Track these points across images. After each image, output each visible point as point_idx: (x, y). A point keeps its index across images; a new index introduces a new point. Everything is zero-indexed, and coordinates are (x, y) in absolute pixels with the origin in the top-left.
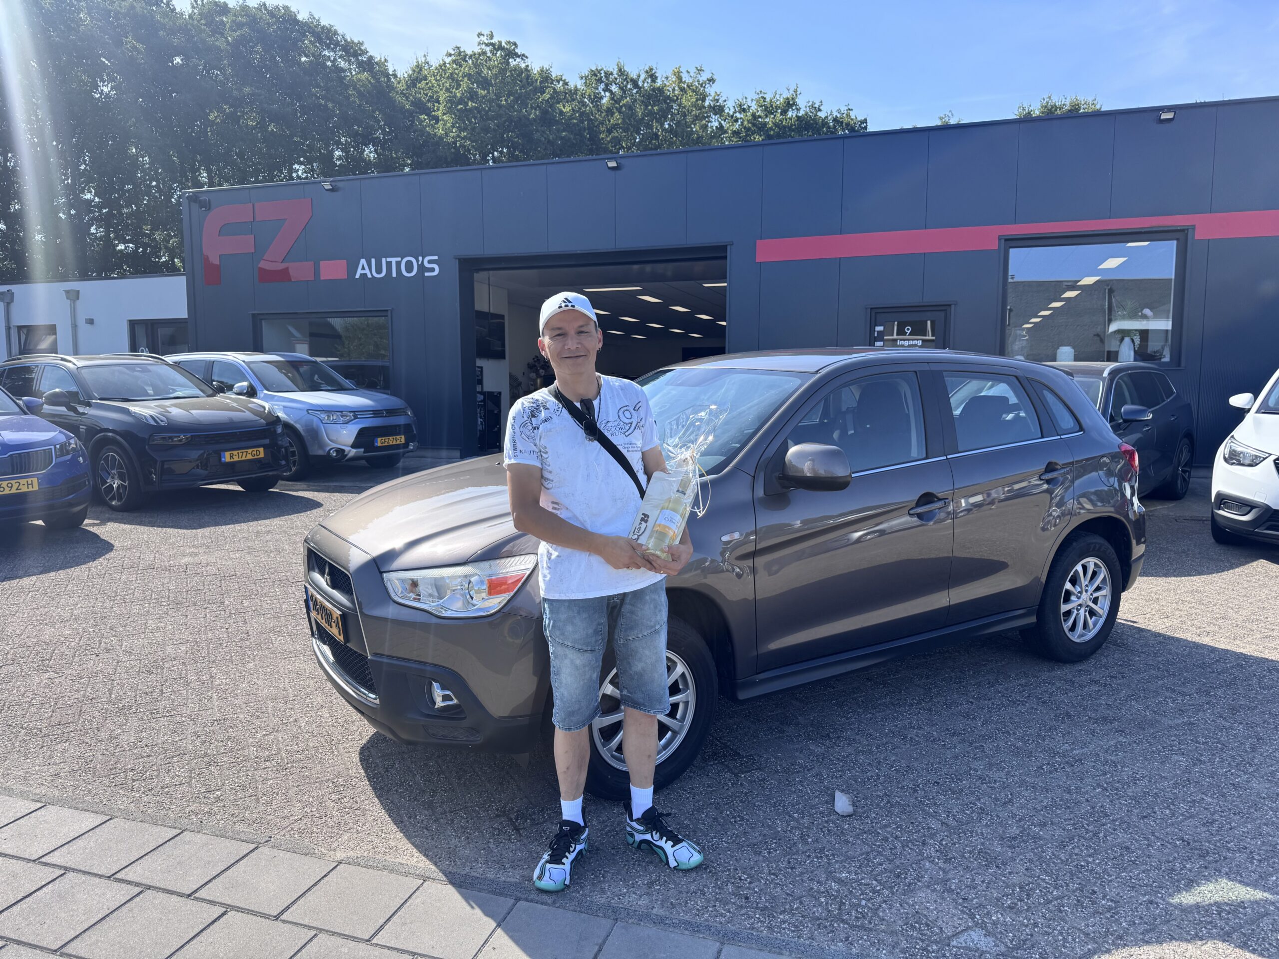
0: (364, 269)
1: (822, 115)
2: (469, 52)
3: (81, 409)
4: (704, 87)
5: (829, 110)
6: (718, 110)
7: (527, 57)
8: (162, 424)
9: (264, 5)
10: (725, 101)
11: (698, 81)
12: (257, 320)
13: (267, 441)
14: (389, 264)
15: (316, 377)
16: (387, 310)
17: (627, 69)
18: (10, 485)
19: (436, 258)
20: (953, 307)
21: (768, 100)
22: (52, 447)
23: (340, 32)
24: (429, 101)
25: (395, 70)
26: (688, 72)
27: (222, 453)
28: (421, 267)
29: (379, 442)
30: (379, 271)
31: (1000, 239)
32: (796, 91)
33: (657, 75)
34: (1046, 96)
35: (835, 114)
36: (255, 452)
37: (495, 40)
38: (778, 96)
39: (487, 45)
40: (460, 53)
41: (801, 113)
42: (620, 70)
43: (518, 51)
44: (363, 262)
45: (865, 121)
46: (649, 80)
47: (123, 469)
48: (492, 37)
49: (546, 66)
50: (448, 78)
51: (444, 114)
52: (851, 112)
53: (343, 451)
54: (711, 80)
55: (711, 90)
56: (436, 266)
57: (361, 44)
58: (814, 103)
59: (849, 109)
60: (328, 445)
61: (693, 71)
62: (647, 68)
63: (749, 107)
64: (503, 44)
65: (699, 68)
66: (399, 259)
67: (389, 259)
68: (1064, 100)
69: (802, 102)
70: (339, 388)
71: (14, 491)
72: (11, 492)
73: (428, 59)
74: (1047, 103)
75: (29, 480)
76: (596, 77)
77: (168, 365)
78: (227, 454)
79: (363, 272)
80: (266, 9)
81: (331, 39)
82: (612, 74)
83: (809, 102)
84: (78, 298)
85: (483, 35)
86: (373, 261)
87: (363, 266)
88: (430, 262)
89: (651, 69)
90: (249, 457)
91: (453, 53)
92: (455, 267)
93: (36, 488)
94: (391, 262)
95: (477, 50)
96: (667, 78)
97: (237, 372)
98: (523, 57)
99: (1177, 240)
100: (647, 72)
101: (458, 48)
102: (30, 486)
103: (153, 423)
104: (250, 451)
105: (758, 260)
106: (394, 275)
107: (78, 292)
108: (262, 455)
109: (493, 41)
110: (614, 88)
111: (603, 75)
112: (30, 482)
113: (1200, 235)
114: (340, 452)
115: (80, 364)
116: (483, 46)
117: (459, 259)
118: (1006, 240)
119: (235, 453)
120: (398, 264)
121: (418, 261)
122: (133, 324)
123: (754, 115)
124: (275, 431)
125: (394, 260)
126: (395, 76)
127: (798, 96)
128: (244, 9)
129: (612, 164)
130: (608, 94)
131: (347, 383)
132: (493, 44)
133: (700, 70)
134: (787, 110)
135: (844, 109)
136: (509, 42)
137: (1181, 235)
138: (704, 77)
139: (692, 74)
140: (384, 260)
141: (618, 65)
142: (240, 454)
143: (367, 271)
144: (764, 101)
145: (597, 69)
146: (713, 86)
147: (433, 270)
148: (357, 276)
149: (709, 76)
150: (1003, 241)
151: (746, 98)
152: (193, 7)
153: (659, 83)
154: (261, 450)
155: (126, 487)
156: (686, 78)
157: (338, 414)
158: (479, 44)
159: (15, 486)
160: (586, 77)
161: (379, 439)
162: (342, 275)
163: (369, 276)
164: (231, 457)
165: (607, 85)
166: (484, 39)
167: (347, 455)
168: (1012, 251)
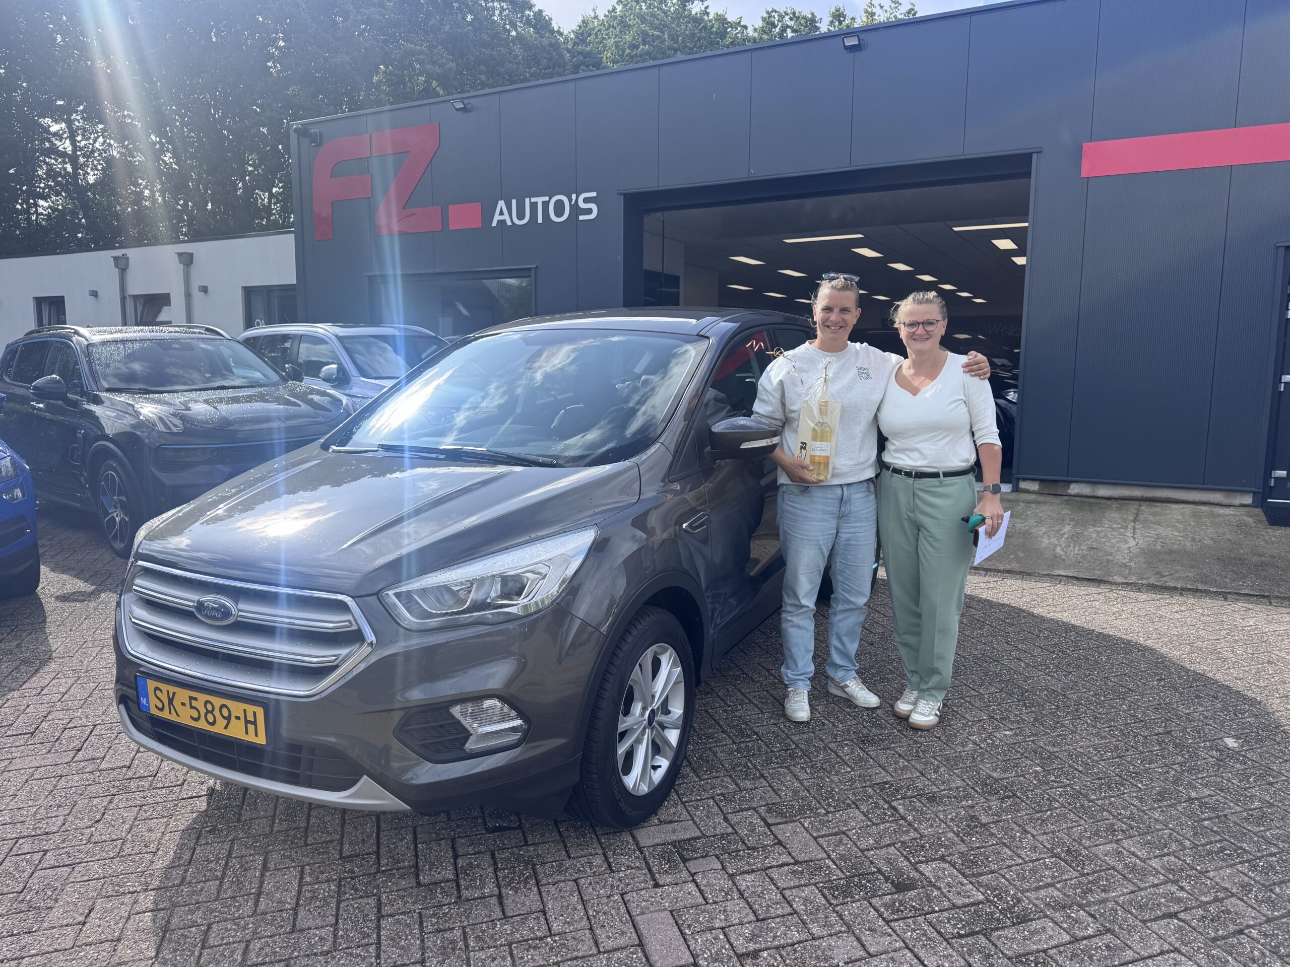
0: (503, 214)
8: (175, 430)
12: (373, 283)
16: (530, 269)
19: (594, 194)
25: (560, 28)
28: (575, 209)
30: (521, 216)
44: (501, 204)
47: (124, 496)
49: (722, 11)
56: (594, 207)
66: (546, 199)
67: (533, 200)
79: (501, 218)
84: (192, 263)
86: (514, 202)
87: (501, 209)
88: (586, 200)
92: (619, 205)
94: (536, 203)
103: (160, 428)
105: (1085, 174)
106: (540, 220)
107: (192, 255)
117: (625, 195)
120: (546, 205)
121: (570, 200)
122: (249, 292)
125: (540, 200)
126: (560, 33)
140: (527, 200)
147: (589, 211)
148: (494, 224)
155: (127, 522)
162: (475, 222)
163: (509, 223)
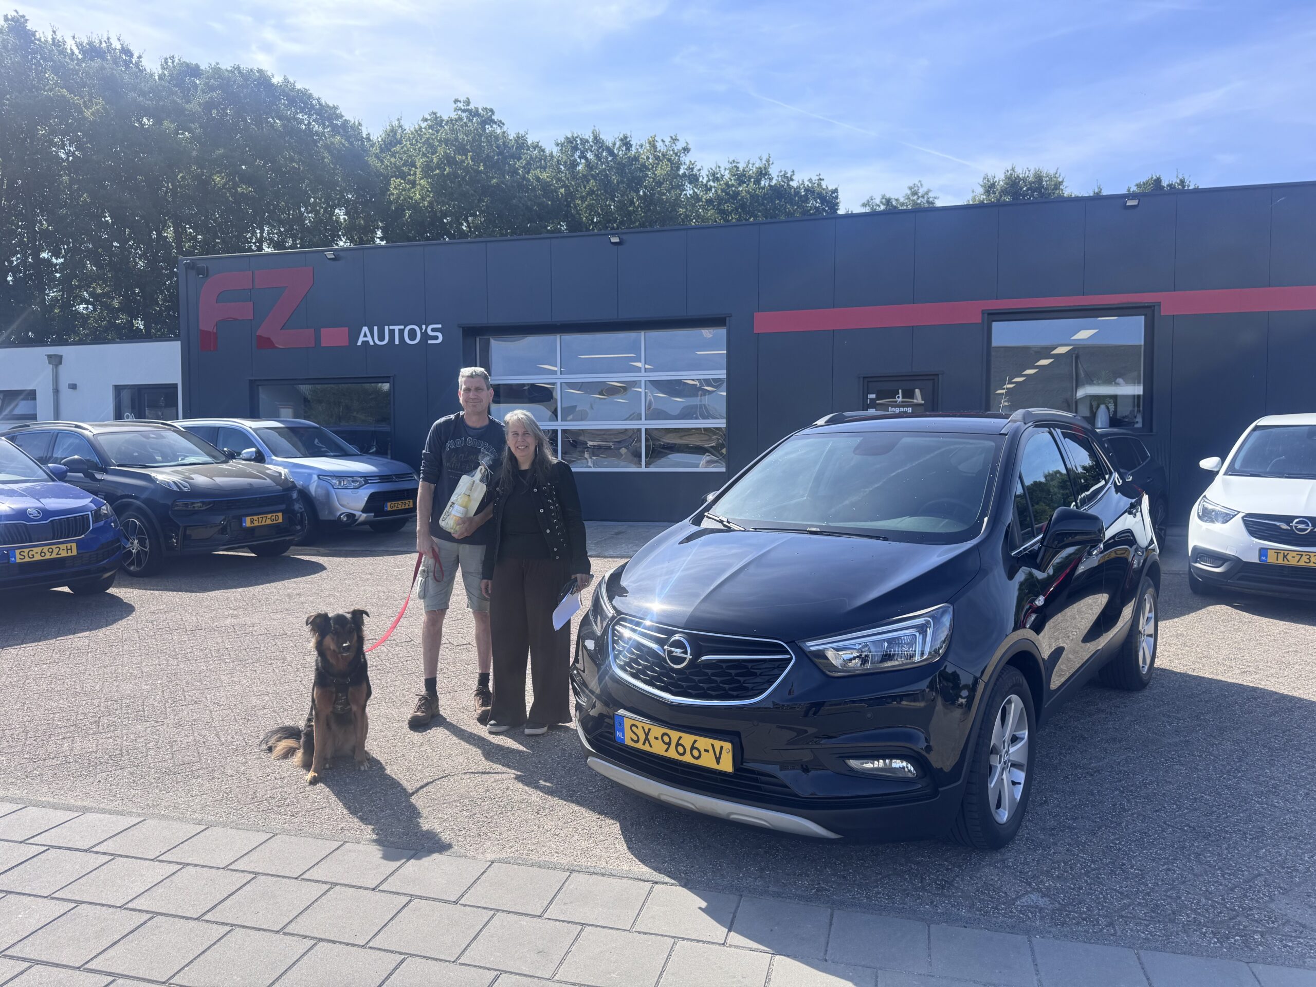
0: (366, 336)
1: (794, 184)
2: (445, 118)
3: (98, 476)
4: (679, 156)
5: (802, 178)
6: (693, 179)
7: (503, 124)
8: (185, 490)
9: (239, 68)
10: (700, 170)
11: (673, 150)
12: (254, 385)
13: (283, 507)
14: (392, 332)
15: (316, 441)
16: (389, 377)
17: (602, 137)
18: (50, 550)
19: (440, 326)
20: (940, 376)
21: (741, 169)
22: (89, 513)
23: (315, 95)
24: (404, 165)
25: (369, 134)
26: (663, 141)
27: (243, 519)
28: (425, 336)
29: (389, 506)
30: (381, 338)
31: (983, 314)
32: (768, 161)
33: (632, 143)
34: (1009, 168)
35: (807, 183)
36: (274, 517)
37: (471, 107)
38: (750, 166)
39: (464, 111)
40: (436, 118)
41: (774, 182)
42: (595, 138)
43: (495, 118)
44: (365, 329)
45: (836, 191)
46: (624, 148)
47: (144, 535)
48: (468, 102)
49: (522, 132)
50: (424, 143)
51: (421, 179)
52: (822, 182)
53: (354, 515)
54: (686, 150)
55: (686, 159)
56: (440, 335)
57: (336, 108)
58: (786, 173)
59: (820, 179)
60: (338, 510)
61: (668, 140)
62: (621, 136)
63: (723, 176)
64: (480, 110)
65: (674, 137)
66: (402, 327)
67: (391, 327)
68: (1027, 172)
69: (774, 171)
70: (343, 454)
71: (54, 556)
72: (52, 557)
73: (402, 122)
74: (1011, 174)
75: (69, 545)
76: (571, 144)
77: (177, 431)
78: (248, 519)
79: (365, 339)
80: (240, 72)
81: (305, 103)
82: (587, 141)
83: (781, 171)
84: (60, 363)
85: (460, 102)
86: (376, 328)
87: (365, 333)
88: (433, 330)
89: (626, 138)
90: (269, 522)
91: (429, 118)
92: (459, 333)
93: (75, 553)
94: (394, 330)
95: (454, 115)
96: (641, 146)
97: (244, 439)
98: (501, 124)
99: (1145, 315)
100: (621, 140)
101: (435, 114)
102: (69, 551)
103: (175, 488)
104: (269, 516)
105: (756, 331)
106: (397, 342)
107: (61, 357)
108: (280, 520)
109: (469, 107)
110: (590, 155)
111: (579, 142)
112: (69, 548)
113: (1165, 311)
114: (351, 516)
115: (96, 431)
116: (460, 112)
117: (463, 328)
118: (989, 314)
119: (255, 518)
120: (401, 332)
121: (421, 329)
122: (118, 389)
123: (727, 184)
124: (291, 497)
125: (397, 328)
126: (368, 139)
127: (771, 166)
128: (217, 71)
129: (615, 240)
130: (583, 161)
131: (352, 449)
132: (470, 111)
133: (674, 140)
134: (761, 179)
135: (815, 178)
136: (486, 109)
137: (1148, 311)
138: (679, 146)
139: (667, 143)
140: (386, 328)
141: (593, 133)
142: (260, 519)
143: (369, 339)
144: (737, 170)
145: (573, 136)
146: (688, 155)
147: (436, 338)
148: (359, 343)
149: (684, 145)
150: (986, 315)
151: (719, 167)
152: (163, 68)
153: (633, 151)
154: (280, 515)
155: (146, 552)
156: (660, 145)
157: (349, 479)
158: (456, 110)
159: (56, 551)
160: (562, 145)
161: (389, 504)
162: (343, 341)
163: (372, 343)
164: (252, 522)
165: (582, 152)
166: (461, 105)
167: (357, 520)
168: (996, 326)
